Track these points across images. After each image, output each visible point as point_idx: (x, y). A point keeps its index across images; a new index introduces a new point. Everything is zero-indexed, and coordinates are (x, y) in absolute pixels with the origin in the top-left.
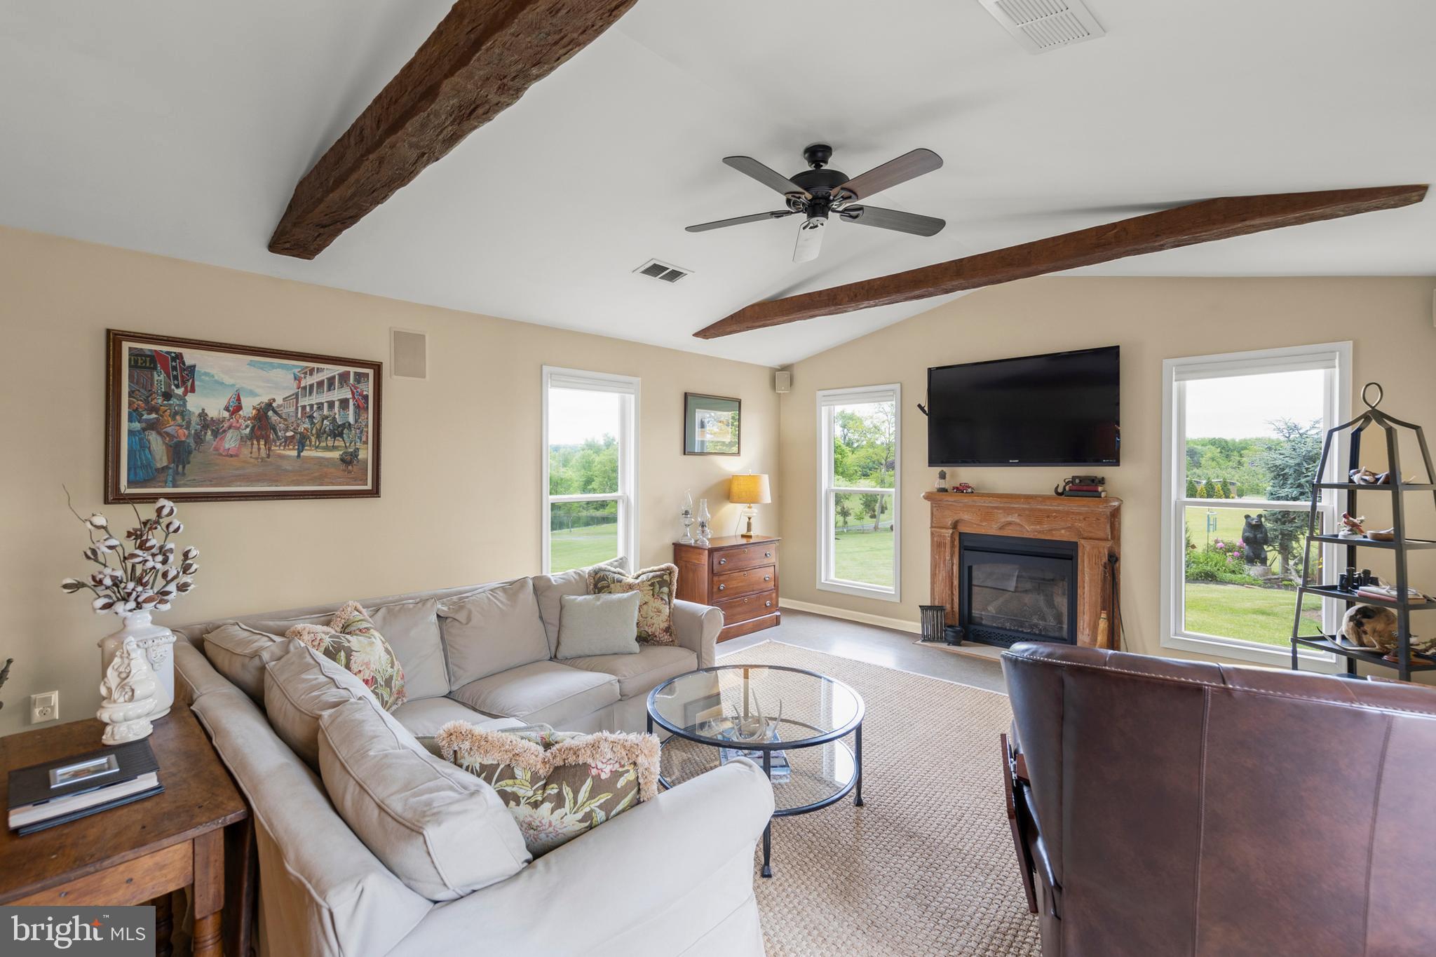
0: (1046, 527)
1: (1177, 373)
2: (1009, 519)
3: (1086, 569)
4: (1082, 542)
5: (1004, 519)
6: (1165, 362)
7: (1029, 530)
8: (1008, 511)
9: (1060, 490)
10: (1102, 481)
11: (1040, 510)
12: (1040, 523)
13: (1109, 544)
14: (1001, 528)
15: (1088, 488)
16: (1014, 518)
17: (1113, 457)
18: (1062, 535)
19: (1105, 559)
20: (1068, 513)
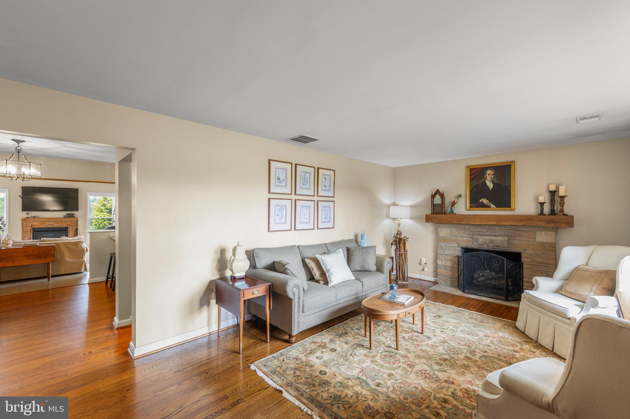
0: (60, 224)
1: (90, 195)
2: (50, 223)
3: (71, 232)
4: (70, 227)
5: (48, 223)
6: (87, 193)
7: (56, 225)
8: (50, 221)
9: (65, 216)
10: (74, 214)
11: (59, 221)
12: (59, 224)
13: (76, 226)
14: (47, 226)
15: (72, 216)
16: (52, 223)
17: (77, 209)
18: (64, 225)
19: (75, 230)
20: (66, 221)
